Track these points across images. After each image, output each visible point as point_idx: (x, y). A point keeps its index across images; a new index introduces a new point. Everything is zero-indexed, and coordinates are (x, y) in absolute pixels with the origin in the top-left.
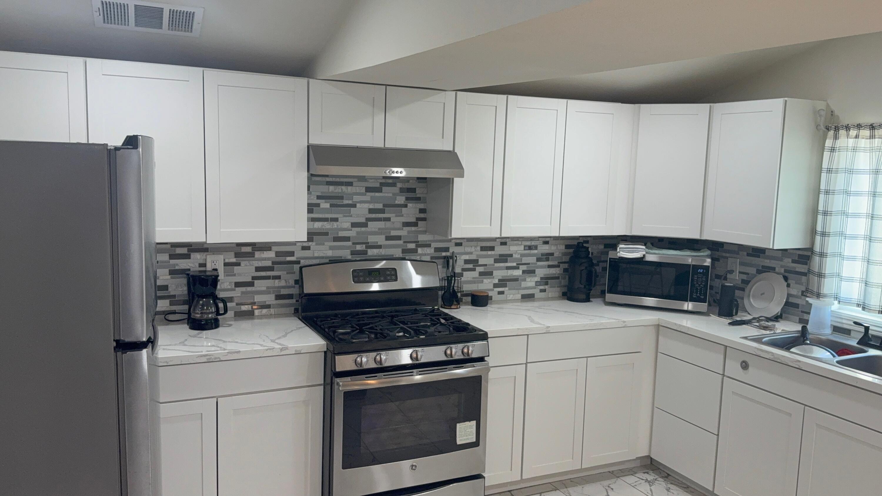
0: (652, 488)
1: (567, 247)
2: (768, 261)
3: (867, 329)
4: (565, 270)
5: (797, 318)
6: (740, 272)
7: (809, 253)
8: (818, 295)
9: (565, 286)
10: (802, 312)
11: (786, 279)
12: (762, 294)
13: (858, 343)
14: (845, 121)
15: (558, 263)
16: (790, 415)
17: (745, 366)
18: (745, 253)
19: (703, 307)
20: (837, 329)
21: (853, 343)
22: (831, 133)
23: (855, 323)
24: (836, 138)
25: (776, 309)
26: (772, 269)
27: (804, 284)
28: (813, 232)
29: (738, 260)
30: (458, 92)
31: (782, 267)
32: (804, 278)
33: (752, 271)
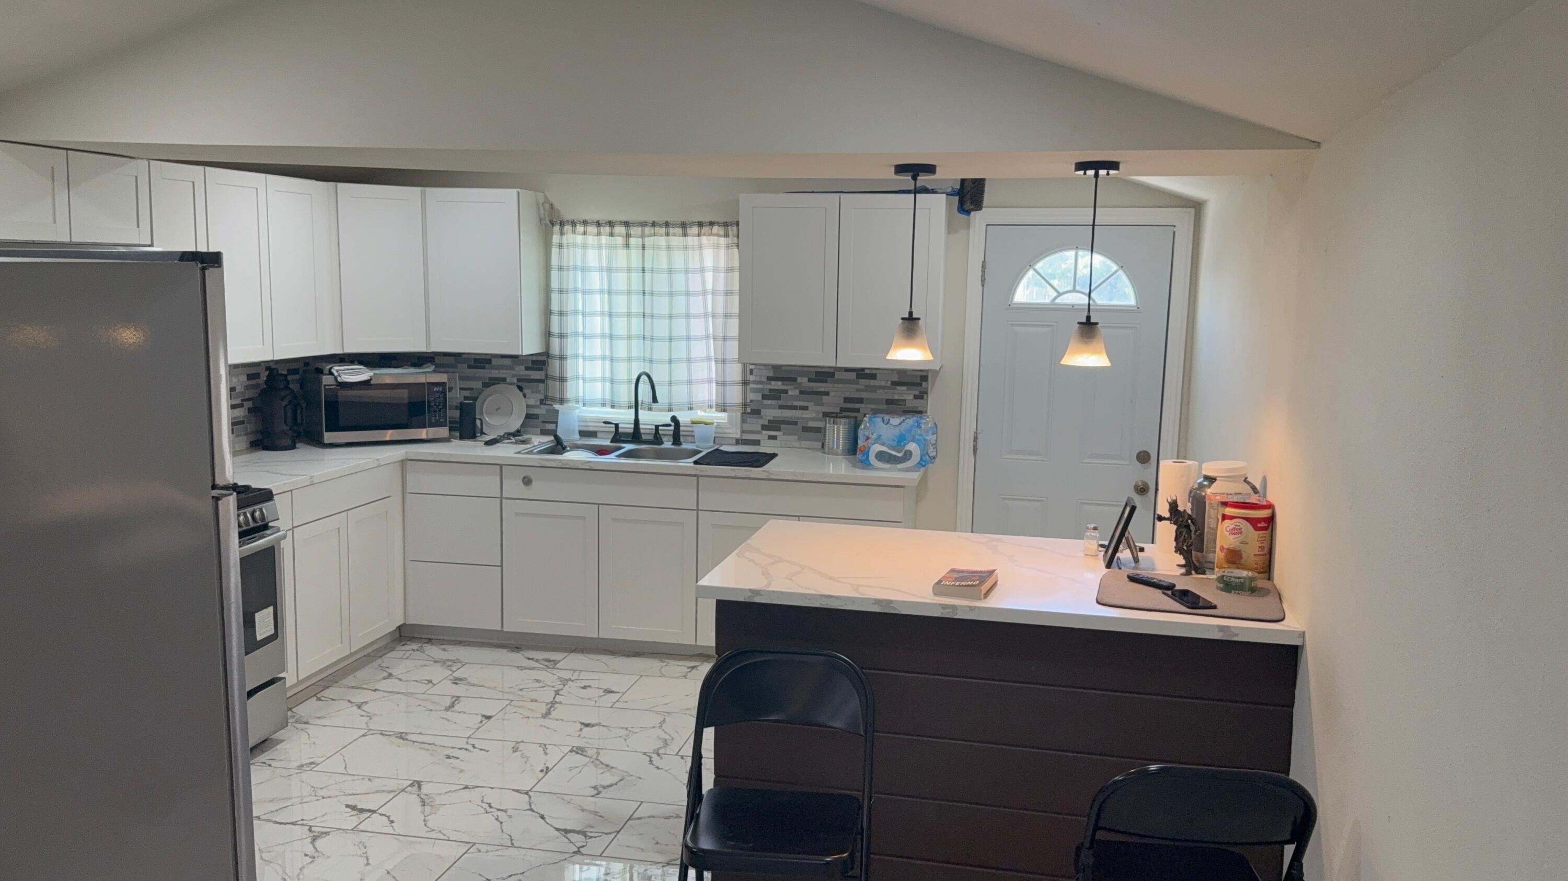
0: (426, 653)
1: (250, 377)
2: (496, 371)
3: (617, 426)
4: (250, 410)
5: (539, 430)
6: (461, 389)
7: (544, 358)
8: (562, 401)
9: (252, 433)
10: (543, 422)
11: (520, 388)
12: (497, 410)
13: (611, 442)
14: (568, 216)
15: (242, 400)
16: (584, 518)
17: (527, 481)
18: (466, 366)
19: (444, 432)
20: (583, 434)
21: (606, 443)
22: (557, 228)
23: (606, 423)
24: (562, 234)
25: (516, 423)
26: (503, 380)
27: (542, 392)
28: (548, 335)
29: (457, 374)
30: (151, 162)
31: (514, 376)
32: (541, 386)
33: (478, 385)
